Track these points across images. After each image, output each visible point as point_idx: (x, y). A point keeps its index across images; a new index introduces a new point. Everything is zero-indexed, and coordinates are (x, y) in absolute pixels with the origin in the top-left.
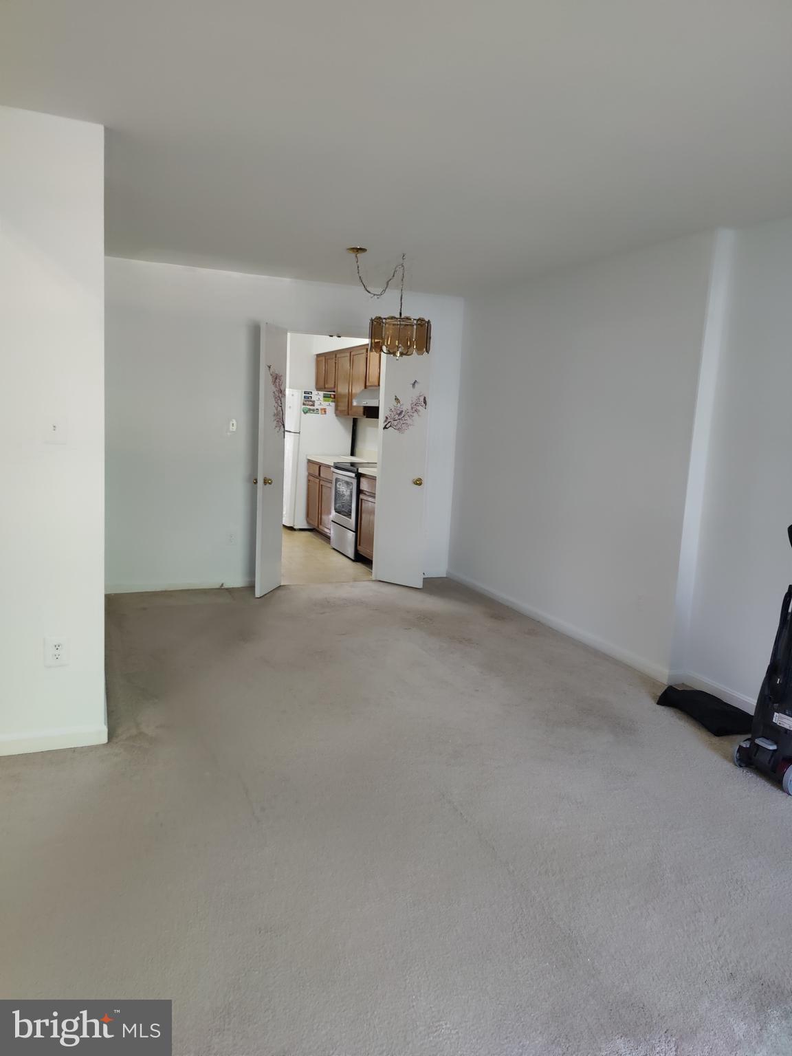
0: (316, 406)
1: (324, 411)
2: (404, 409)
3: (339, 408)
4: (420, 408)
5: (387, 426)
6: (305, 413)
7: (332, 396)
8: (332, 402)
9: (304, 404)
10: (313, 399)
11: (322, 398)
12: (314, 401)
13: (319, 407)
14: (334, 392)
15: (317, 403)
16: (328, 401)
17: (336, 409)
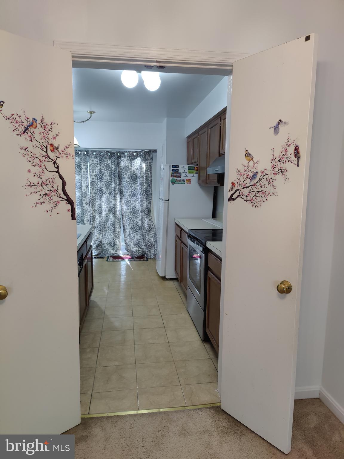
0: (183, 177)
1: (189, 181)
2: (260, 168)
3: (201, 178)
4: (287, 166)
5: (234, 197)
6: (173, 183)
7: (196, 168)
8: (196, 173)
9: (172, 176)
10: (179, 172)
11: (187, 170)
12: (181, 173)
13: (185, 178)
14: (197, 165)
15: (183, 175)
16: (193, 173)
17: (199, 179)
